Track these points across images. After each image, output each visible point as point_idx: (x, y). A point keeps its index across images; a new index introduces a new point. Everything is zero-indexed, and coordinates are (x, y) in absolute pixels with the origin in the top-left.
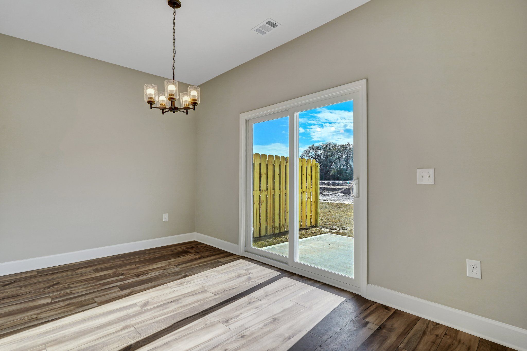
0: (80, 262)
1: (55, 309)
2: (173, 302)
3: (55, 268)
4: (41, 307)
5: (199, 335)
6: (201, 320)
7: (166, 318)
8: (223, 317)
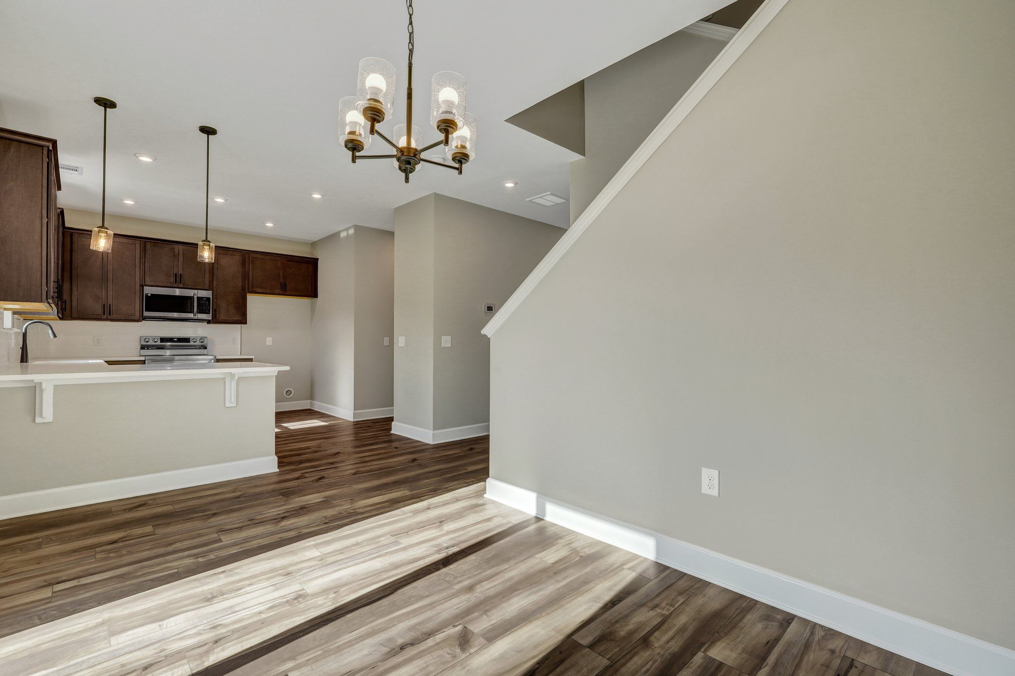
2: (402, 648)
5: (352, 576)
7: (407, 604)
8: (302, 606)
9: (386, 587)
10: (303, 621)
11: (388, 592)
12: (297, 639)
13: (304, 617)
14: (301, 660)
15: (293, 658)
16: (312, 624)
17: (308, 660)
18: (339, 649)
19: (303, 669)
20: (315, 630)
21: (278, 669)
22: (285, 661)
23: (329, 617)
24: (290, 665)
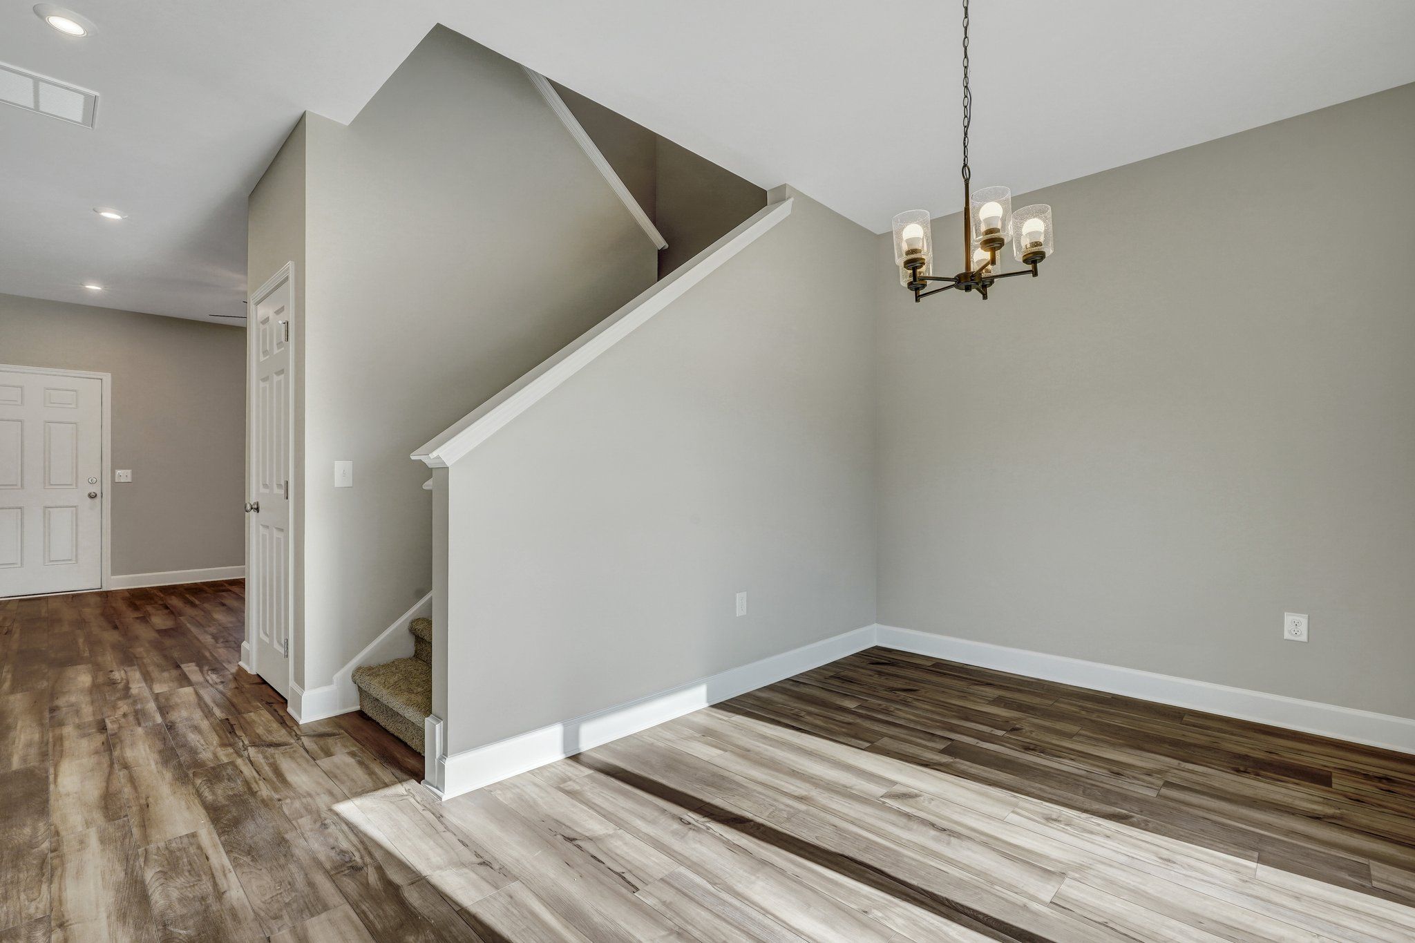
0: (1011, 674)
1: (834, 720)
3: (969, 667)
4: (831, 708)
6: (882, 898)
9: (827, 863)
10: (955, 925)
11: (840, 859)
12: (992, 918)
13: (945, 928)
14: (1021, 900)
15: (1025, 907)
16: (956, 913)
17: (1016, 893)
18: (979, 873)
19: (1032, 893)
20: (962, 906)
21: (1050, 914)
22: (1035, 914)
23: (928, 901)
24: (1037, 907)
